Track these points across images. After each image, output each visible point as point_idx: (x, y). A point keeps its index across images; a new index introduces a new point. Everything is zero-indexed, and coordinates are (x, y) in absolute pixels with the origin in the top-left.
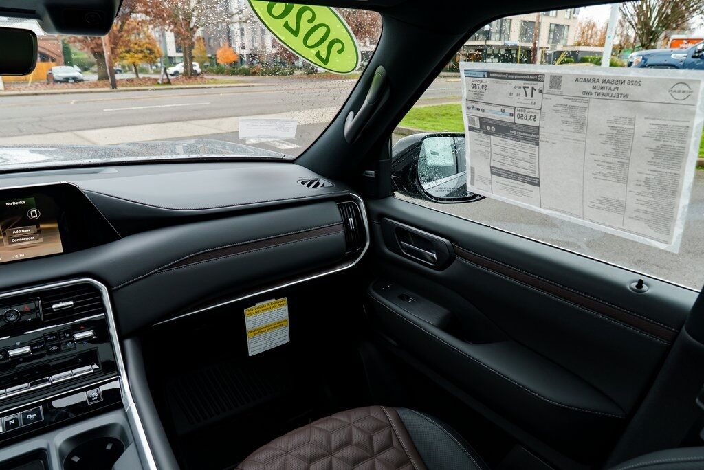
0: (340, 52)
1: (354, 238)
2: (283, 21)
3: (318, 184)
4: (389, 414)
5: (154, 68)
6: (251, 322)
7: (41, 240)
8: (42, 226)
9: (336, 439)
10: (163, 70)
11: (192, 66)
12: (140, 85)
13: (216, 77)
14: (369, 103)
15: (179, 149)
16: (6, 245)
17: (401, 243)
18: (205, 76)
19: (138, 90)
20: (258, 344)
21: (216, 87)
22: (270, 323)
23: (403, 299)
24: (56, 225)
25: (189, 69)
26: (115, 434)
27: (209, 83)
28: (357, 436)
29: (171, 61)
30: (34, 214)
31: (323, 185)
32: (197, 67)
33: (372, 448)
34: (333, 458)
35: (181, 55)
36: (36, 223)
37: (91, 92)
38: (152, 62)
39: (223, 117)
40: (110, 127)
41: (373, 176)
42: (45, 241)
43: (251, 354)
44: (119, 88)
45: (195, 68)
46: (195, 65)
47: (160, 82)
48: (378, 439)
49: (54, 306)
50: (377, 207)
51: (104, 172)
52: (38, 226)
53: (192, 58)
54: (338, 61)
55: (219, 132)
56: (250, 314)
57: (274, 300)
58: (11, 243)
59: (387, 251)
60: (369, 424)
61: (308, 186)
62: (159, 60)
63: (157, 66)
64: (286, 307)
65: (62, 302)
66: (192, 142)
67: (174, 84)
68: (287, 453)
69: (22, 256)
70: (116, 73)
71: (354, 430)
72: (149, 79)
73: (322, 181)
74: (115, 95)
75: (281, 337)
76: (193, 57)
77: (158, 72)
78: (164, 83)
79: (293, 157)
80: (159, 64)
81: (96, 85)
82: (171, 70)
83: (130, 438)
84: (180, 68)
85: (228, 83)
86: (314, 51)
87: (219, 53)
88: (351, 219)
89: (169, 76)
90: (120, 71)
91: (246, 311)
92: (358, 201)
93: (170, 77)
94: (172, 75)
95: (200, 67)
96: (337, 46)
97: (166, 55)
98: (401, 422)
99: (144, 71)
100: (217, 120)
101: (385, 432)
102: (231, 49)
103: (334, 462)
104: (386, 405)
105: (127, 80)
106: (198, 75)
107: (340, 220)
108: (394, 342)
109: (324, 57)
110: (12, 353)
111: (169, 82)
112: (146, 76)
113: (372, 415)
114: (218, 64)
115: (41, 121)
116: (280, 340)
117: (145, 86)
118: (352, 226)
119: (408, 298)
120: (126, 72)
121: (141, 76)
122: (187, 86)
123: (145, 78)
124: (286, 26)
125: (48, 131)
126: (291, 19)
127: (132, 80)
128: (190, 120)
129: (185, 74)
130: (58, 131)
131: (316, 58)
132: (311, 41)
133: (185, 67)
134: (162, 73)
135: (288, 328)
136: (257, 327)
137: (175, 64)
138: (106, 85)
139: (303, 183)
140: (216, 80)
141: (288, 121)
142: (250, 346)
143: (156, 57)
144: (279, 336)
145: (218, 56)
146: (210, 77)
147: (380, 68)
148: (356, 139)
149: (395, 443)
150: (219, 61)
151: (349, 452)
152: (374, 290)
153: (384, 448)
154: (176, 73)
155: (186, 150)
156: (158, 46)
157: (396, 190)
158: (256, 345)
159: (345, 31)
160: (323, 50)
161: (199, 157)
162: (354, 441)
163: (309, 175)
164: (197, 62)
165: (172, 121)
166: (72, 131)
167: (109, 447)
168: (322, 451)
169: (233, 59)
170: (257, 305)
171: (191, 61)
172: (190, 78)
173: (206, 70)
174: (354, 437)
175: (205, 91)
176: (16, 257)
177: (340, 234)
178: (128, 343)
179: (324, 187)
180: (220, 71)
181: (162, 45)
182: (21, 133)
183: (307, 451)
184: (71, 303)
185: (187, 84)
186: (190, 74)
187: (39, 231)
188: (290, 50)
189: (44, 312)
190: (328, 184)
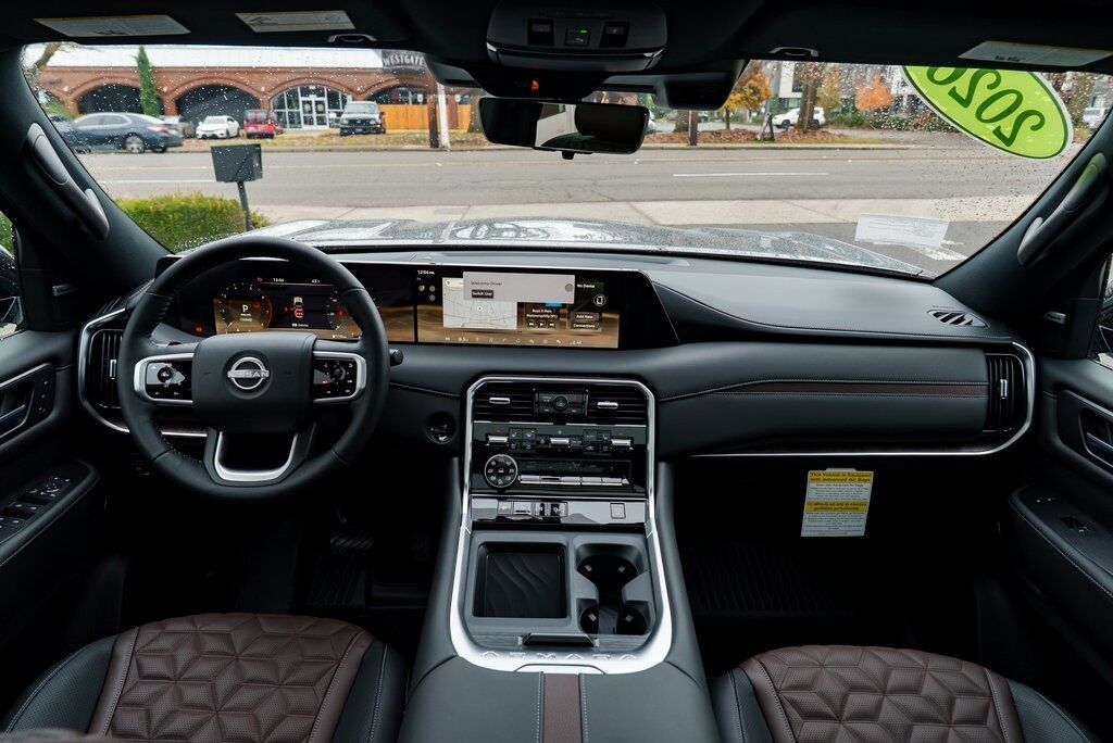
0: (1034, 128)
1: (1003, 413)
2: (950, 87)
3: (961, 320)
4: (995, 683)
5: (754, 114)
6: (814, 491)
7: (600, 330)
8: (604, 315)
9: (896, 679)
10: (766, 118)
11: (812, 112)
12: (730, 140)
13: (848, 132)
14: (1066, 208)
15: (766, 242)
16: (568, 329)
17: (1086, 437)
18: (830, 131)
19: (725, 149)
20: (817, 524)
21: (844, 149)
22: (840, 500)
23: (1070, 526)
24: (617, 317)
25: (806, 118)
26: (631, 558)
27: (833, 142)
28: (929, 688)
29: (782, 105)
30: (600, 301)
31: (969, 323)
32: (819, 116)
33: (951, 714)
34: (886, 699)
35: (799, 95)
36: (600, 310)
37: (662, 148)
38: (754, 106)
39: (844, 198)
40: (677, 200)
41: (1062, 322)
42: (603, 333)
43: (804, 534)
44: (699, 145)
45: (816, 117)
46: (818, 112)
47: (759, 137)
48: (962, 706)
49: (599, 404)
50: (1057, 372)
51: (674, 264)
52: (601, 315)
53: (815, 100)
54: (1030, 141)
55: (834, 221)
56: (817, 479)
57: (853, 471)
58: (572, 328)
59: (1059, 443)
60: (954, 681)
61: (944, 320)
62: (764, 103)
63: (759, 113)
64: (869, 486)
65: (608, 401)
66: (787, 235)
67: (779, 142)
68: (822, 666)
69: (579, 343)
70: (700, 122)
71: (928, 679)
72: (745, 133)
73: (969, 317)
74: (693, 155)
75: (853, 525)
76: (818, 98)
77: (757, 122)
78: (764, 140)
79: (932, 275)
80: (763, 110)
81: (671, 139)
82: (779, 119)
83: (646, 566)
84: (793, 116)
85: (865, 143)
86: (992, 127)
87: (861, 92)
88: (1004, 382)
89: (774, 128)
90: (706, 119)
91: (811, 474)
92: (1023, 356)
93: (776, 130)
94: (779, 127)
95: (825, 116)
96: (1034, 120)
97: (777, 95)
98: (1011, 702)
99: (739, 119)
100: (833, 202)
101: (980, 702)
102: (884, 87)
103: (885, 703)
104: (993, 669)
105: (712, 133)
106: (820, 127)
107: (985, 378)
108: (1038, 591)
109: (1007, 135)
110: (553, 440)
111: (772, 139)
112: (740, 127)
113: (963, 671)
114: (856, 110)
115: (594, 184)
116: (850, 529)
117: (737, 142)
118: (1004, 392)
119: (1080, 525)
120: (712, 120)
121: (733, 127)
122: (798, 146)
123: (738, 131)
124: (953, 93)
125: (601, 198)
126: (962, 85)
127: (718, 133)
128: (791, 198)
129: (799, 125)
130: (613, 200)
131: (994, 137)
132: (988, 114)
133: (802, 114)
134: (765, 124)
135: (865, 516)
136: (821, 500)
137: (786, 110)
138: (683, 139)
139: (937, 315)
140: (846, 137)
141: (933, 222)
142: (806, 522)
143: (760, 100)
144: (850, 523)
145: (857, 98)
146: (837, 132)
147: (1099, 156)
148: (1036, 261)
149: (991, 721)
150: (858, 106)
151: (912, 702)
152: (1021, 498)
153: (968, 721)
154: (787, 123)
155: (776, 246)
156: (767, 82)
157: (1105, 350)
158: (813, 524)
159: (1050, 100)
160: (1007, 126)
161: (794, 258)
162: (925, 692)
163: (949, 303)
164: (823, 106)
165: (764, 198)
166: (627, 200)
167: (622, 569)
168: (871, 684)
169: (882, 102)
170: (828, 470)
171: (814, 104)
172: (805, 133)
173: (834, 120)
174: (925, 687)
175: (825, 154)
176: (573, 344)
177: (981, 399)
178: (662, 466)
179: (972, 325)
180: (858, 123)
181: (773, 81)
182: (570, 199)
183: (851, 676)
184: (616, 404)
185: (799, 142)
186: (808, 126)
187: (600, 320)
188: (952, 124)
189: (589, 407)
190: (978, 322)
